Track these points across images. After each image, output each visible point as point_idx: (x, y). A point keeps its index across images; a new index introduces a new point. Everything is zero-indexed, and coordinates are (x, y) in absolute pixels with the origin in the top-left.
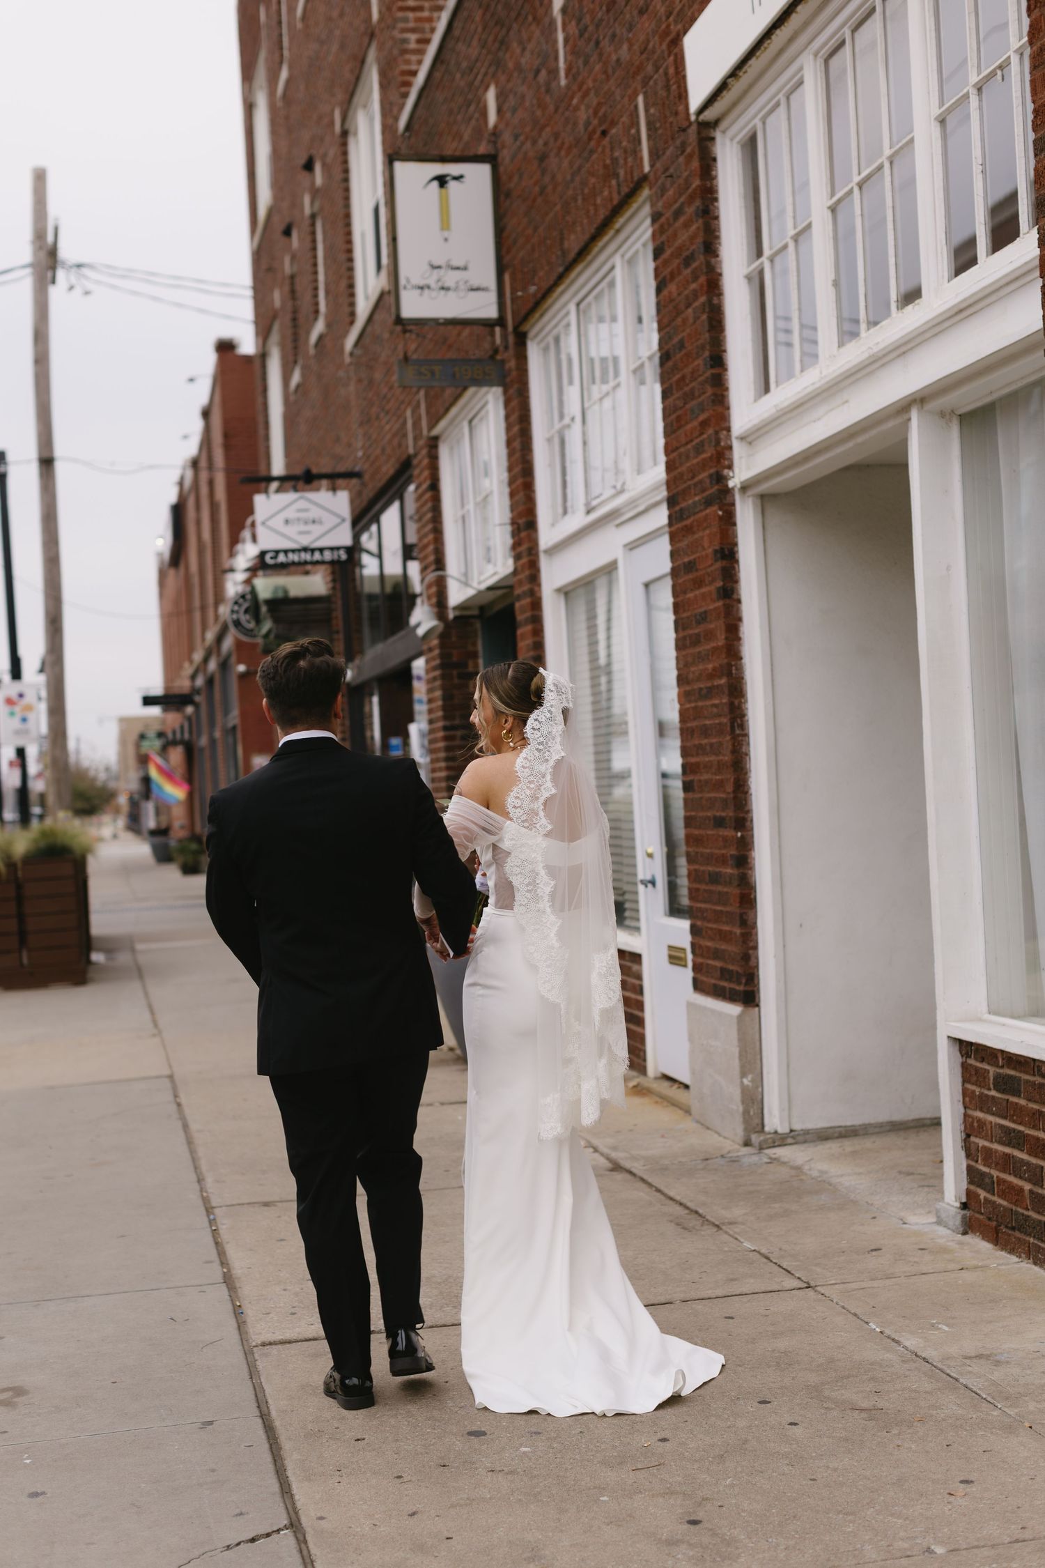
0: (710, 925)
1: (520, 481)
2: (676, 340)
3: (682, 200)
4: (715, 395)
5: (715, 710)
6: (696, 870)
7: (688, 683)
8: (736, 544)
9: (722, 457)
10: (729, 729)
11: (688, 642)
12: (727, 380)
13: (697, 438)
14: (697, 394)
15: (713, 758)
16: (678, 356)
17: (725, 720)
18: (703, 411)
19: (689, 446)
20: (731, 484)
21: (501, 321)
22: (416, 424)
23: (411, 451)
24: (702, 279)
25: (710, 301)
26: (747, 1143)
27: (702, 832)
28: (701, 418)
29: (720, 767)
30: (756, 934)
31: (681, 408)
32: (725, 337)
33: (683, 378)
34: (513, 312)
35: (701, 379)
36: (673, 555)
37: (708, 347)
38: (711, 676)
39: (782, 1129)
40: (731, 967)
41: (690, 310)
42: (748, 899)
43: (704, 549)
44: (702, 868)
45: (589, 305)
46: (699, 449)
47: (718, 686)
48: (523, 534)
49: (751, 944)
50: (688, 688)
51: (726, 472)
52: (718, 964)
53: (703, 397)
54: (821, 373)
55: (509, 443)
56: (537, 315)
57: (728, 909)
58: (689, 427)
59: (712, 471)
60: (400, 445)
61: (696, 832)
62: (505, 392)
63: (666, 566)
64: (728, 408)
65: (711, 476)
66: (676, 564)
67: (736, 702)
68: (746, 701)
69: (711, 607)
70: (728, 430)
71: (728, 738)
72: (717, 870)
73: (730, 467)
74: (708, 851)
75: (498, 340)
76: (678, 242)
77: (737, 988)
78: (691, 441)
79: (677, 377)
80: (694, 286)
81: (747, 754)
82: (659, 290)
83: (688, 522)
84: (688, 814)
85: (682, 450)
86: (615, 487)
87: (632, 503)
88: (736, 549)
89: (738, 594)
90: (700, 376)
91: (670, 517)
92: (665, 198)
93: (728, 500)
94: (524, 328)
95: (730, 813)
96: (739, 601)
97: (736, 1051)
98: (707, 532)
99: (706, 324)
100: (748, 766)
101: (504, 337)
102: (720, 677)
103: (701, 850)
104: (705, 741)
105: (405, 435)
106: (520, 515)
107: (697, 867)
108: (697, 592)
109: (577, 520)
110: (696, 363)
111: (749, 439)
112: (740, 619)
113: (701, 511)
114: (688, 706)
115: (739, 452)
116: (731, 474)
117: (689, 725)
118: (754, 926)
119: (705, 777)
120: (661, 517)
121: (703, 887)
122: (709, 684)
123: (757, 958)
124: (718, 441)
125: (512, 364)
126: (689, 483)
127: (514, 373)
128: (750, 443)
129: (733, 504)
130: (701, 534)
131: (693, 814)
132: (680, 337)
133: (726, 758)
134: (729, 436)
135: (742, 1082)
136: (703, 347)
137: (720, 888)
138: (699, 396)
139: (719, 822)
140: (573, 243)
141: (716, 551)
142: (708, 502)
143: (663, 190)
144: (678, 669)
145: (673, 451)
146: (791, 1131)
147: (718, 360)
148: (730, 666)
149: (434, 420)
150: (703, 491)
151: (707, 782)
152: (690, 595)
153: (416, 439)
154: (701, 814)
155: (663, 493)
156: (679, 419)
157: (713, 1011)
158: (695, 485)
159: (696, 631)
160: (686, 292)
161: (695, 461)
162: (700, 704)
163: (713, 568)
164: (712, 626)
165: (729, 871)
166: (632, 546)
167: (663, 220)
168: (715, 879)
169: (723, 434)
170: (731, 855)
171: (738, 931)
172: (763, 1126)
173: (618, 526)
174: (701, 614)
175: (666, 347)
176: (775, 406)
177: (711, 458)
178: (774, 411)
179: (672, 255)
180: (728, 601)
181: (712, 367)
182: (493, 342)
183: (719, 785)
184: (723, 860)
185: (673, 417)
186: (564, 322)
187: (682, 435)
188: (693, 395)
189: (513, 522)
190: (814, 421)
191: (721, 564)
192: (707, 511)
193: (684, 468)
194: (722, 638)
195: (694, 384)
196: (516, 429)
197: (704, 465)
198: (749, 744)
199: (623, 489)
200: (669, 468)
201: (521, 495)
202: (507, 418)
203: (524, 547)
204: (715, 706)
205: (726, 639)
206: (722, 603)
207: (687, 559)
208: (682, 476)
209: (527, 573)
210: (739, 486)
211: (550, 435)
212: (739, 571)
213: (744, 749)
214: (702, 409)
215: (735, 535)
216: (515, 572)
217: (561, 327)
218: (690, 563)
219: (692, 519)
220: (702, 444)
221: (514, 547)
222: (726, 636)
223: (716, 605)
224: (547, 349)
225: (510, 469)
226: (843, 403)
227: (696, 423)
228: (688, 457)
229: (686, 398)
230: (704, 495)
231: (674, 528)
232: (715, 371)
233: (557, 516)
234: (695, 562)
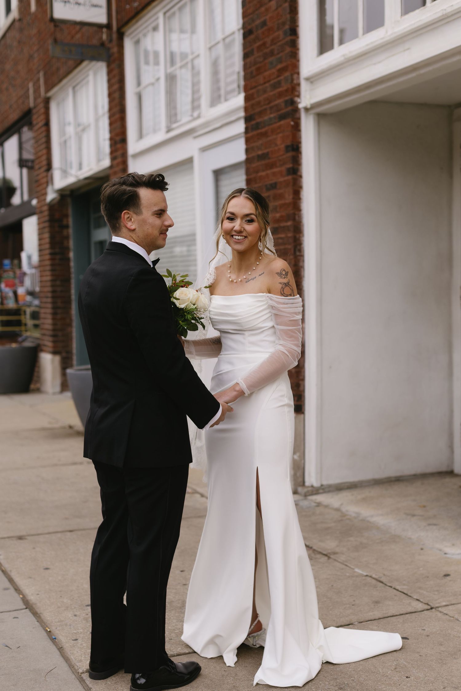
1: (116, 117)
2: (258, 22)
4: (291, 52)
8: (300, 143)
9: (294, 90)
10: (292, 251)
12: (298, 44)
13: (274, 79)
14: (276, 52)
16: (260, 31)
17: (289, 247)
19: (267, 85)
20: (301, 106)
21: (108, 26)
22: (37, 90)
23: (32, 104)
28: (279, 66)
31: (260, 62)
32: (298, 18)
33: (264, 44)
34: (118, 20)
35: (279, 43)
36: (247, 151)
37: (288, 23)
38: (278, 221)
39: (317, 484)
41: (272, 3)
43: (276, 145)
45: (174, 14)
46: (275, 86)
47: (284, 227)
48: (119, 146)
49: (301, 378)
51: (296, 99)
53: (281, 54)
54: (387, 32)
55: (110, 95)
56: (134, 21)
58: (267, 73)
59: (287, 98)
60: (23, 103)
62: (108, 66)
63: (242, 157)
64: (298, 61)
65: (286, 102)
66: (251, 156)
67: (297, 236)
68: (303, 236)
69: (282, 179)
70: (298, 73)
71: (292, 257)
73: (299, 96)
75: (104, 37)
78: (269, 81)
79: (258, 44)
81: (303, 267)
83: (263, 130)
85: (260, 87)
86: (192, 116)
87: (207, 123)
88: (300, 145)
89: (301, 173)
90: (281, 41)
91: (247, 129)
93: (297, 116)
94: (123, 30)
96: (301, 177)
98: (281, 135)
99: (288, 10)
100: (302, 274)
101: (110, 36)
102: (286, 221)
105: (28, 97)
106: (117, 135)
108: (269, 172)
109: (161, 136)
110: (277, 34)
111: (312, 80)
112: (301, 187)
113: (276, 123)
115: (304, 87)
116: (299, 100)
120: (240, 127)
123: (304, 386)
124: (292, 80)
125: (115, 50)
126: (265, 107)
127: (116, 55)
128: (312, 82)
129: (299, 119)
130: (274, 137)
132: (262, 19)
134: (298, 78)
136: (284, 24)
138: (278, 54)
141: (287, 147)
142: (282, 117)
145: (252, 89)
146: (322, 485)
147: (294, 32)
148: (294, 214)
149: (50, 86)
150: (278, 110)
152: (263, 174)
153: (35, 99)
155: (242, 114)
156: (258, 69)
158: (271, 108)
161: (272, 93)
163: (285, 156)
164: (281, 191)
166: (204, 149)
169: (295, 76)
172: (304, 482)
173: (195, 137)
174: (271, 185)
175: (249, 27)
176: (344, 56)
177: (287, 91)
178: (342, 58)
180: (293, 176)
181: (291, 35)
182: (101, 38)
185: (253, 68)
186: (153, 25)
187: (260, 79)
188: (272, 53)
189: (111, 139)
190: (375, 64)
191: (290, 154)
192: (282, 122)
193: (261, 98)
194: (289, 198)
195: (273, 47)
196: (116, 87)
197: (280, 95)
198: (303, 261)
199: (199, 117)
200: (247, 99)
201: (118, 124)
202: (109, 81)
203: (119, 153)
204: (281, 238)
205: (293, 198)
206: (290, 177)
207: (260, 153)
208: (259, 103)
209: (121, 167)
210: (309, 106)
211: (138, 90)
212: (301, 159)
213: (301, 264)
214: (280, 61)
215: (300, 137)
216: (111, 167)
217: (150, 28)
218: (263, 154)
219: (266, 128)
220: (279, 83)
221: (112, 153)
222: (291, 197)
223: (286, 178)
224: (137, 42)
225: (110, 109)
226: (405, 50)
227: (274, 70)
228: (265, 91)
229: (265, 56)
230: (279, 113)
231: (249, 135)
232: (293, 37)
233: (141, 136)
234: (267, 154)
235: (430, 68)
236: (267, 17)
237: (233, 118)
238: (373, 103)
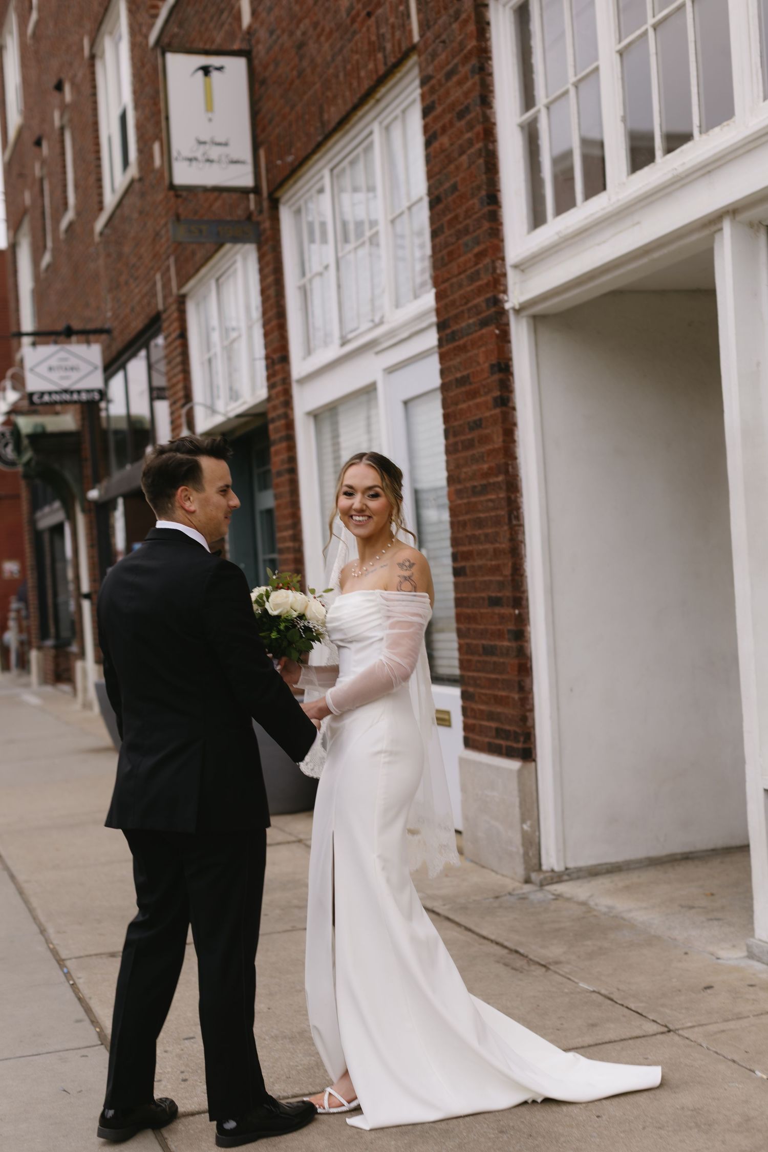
0: (484, 691)
1: (274, 323)
2: (447, 185)
3: (455, 61)
4: (491, 228)
5: (490, 504)
6: (468, 644)
7: (459, 481)
8: (510, 359)
9: (498, 283)
10: (506, 520)
11: (460, 447)
12: (501, 216)
13: (470, 268)
14: (471, 229)
15: (488, 546)
16: (450, 199)
17: (503, 513)
18: (478, 243)
19: (463, 276)
20: (507, 306)
21: (256, 190)
22: (166, 285)
23: (161, 307)
24: (479, 128)
25: (486, 146)
26: (527, 881)
27: (476, 611)
28: (476, 250)
29: (497, 553)
30: (533, 699)
31: (453, 244)
32: (499, 178)
33: (456, 217)
34: (268, 181)
35: (475, 216)
36: (443, 373)
37: (485, 187)
38: (486, 475)
39: (559, 867)
40: (507, 727)
41: (464, 158)
42: (525, 668)
43: (479, 364)
44: (475, 642)
45: (344, 170)
46: (473, 278)
47: (494, 484)
48: (278, 367)
49: (528, 707)
50: (459, 487)
51: (501, 296)
52: (493, 725)
53: (478, 232)
54: (609, 200)
55: (263, 292)
56: (291, 182)
57: (505, 677)
58: (462, 259)
59: (489, 295)
60: (149, 304)
61: (469, 611)
62: (259, 249)
63: (437, 382)
64: (502, 240)
65: (487, 300)
66: (447, 380)
67: (513, 496)
68: (521, 495)
69: (488, 414)
70: (503, 259)
71: (506, 528)
72: (492, 643)
73: (505, 292)
74: (482, 627)
75: (252, 206)
76: (452, 98)
77: (515, 745)
78: (465, 271)
79: (449, 216)
80: (468, 135)
81: (523, 542)
82: (428, 144)
83: (461, 342)
84: (459, 595)
85: (454, 280)
86: (373, 321)
87: (391, 333)
88: (510, 363)
89: (514, 403)
90: (476, 213)
91: (440, 340)
92: (436, 62)
93: (504, 320)
94: (278, 194)
95: (508, 593)
96: (514, 409)
97: (516, 801)
98: (483, 349)
99: (483, 168)
100: (523, 552)
101: (259, 203)
102: (497, 476)
103: (473, 626)
104: (478, 532)
105: (155, 295)
106: (275, 351)
107: (468, 641)
108: (471, 403)
109: (333, 352)
110: (471, 202)
111: (522, 267)
112: (515, 424)
113: (476, 331)
114: (459, 502)
115: (512, 278)
116: (506, 298)
117: (461, 518)
118: (531, 691)
119: (479, 562)
120: (431, 339)
121: (475, 658)
122: (484, 482)
123: (533, 720)
124: (494, 269)
125: (267, 224)
126: (461, 308)
127: (269, 233)
128: (523, 271)
129: (507, 324)
130: (475, 351)
131: (465, 595)
132: (452, 182)
133: (504, 546)
134: (503, 265)
135: (522, 829)
136: (479, 188)
137: (495, 659)
138: (474, 231)
139: (495, 602)
140: (333, 114)
141: (492, 366)
142: (484, 323)
143: (434, 55)
144: (448, 470)
145: (444, 282)
146: (567, 869)
147: (493, 199)
148: (507, 465)
149: (183, 279)
150: (478, 313)
151: (480, 567)
152: (463, 406)
153: (165, 298)
154: (474, 595)
155: (433, 319)
156: (450, 254)
157: (489, 766)
158: (469, 310)
159: (469, 437)
160: (460, 142)
161: (469, 289)
162: (474, 500)
163: (489, 381)
164: (488, 431)
165: (506, 643)
166: (390, 370)
167: (434, 81)
168: (489, 651)
169: (498, 263)
170: (509, 631)
171: (516, 696)
172: (540, 865)
173: (377, 353)
174: (475, 422)
175: (436, 193)
176: (557, 233)
177: (487, 284)
178: (556, 238)
179: (444, 111)
180: (504, 409)
181: (489, 204)
182: (248, 207)
183: (496, 569)
184: (500, 635)
185: (445, 252)
186: (318, 187)
187: (454, 267)
188: (466, 231)
189: (267, 357)
190: (599, 244)
191: (496, 377)
192: (484, 331)
193: (456, 296)
194: (498, 441)
195: (468, 221)
196: (270, 279)
197: (480, 291)
198: (524, 533)
199: (381, 323)
200: (439, 297)
201: (276, 334)
202: (261, 270)
203: (278, 378)
204: (491, 500)
205: (504, 441)
206: (497, 411)
207: (459, 375)
208: (453, 303)
209: (282, 399)
210: (517, 307)
211: (302, 282)
212: (514, 382)
213: (520, 538)
214: (477, 242)
215: (510, 352)
216: (269, 399)
217: (314, 191)
218: (463, 378)
219: (465, 339)
220: (478, 273)
221: (269, 378)
222: (501, 439)
223: (493, 412)
224: (298, 212)
225: (264, 313)
226: (634, 225)
227: (470, 255)
228: (460, 286)
229: (459, 235)
230: (480, 317)
231: (443, 350)
232: (491, 208)
233: (308, 351)
234: (468, 376)
235: (665, 251)
236: (458, 179)
237: (424, 325)
238: (616, 294)
